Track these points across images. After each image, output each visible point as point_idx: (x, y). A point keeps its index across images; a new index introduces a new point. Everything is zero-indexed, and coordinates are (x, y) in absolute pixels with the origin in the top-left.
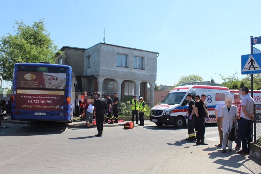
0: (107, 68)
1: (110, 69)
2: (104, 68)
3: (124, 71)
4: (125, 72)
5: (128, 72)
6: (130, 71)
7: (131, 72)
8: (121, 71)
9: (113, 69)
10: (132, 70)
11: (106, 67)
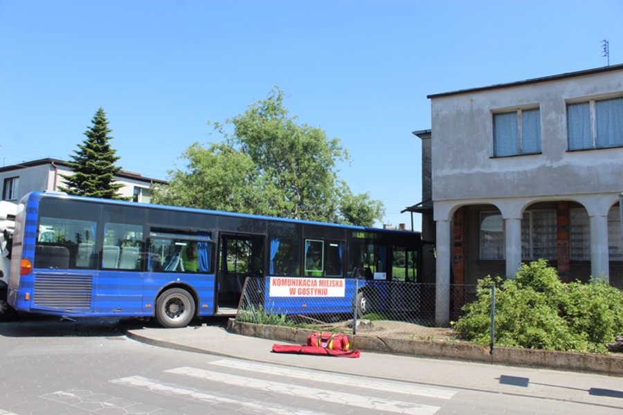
0: (456, 171)
1: (465, 171)
2: (446, 172)
3: (521, 169)
4: (525, 172)
5: (543, 168)
6: (548, 164)
7: (555, 165)
8: (513, 173)
9: (477, 169)
10: (558, 158)
11: (454, 167)
